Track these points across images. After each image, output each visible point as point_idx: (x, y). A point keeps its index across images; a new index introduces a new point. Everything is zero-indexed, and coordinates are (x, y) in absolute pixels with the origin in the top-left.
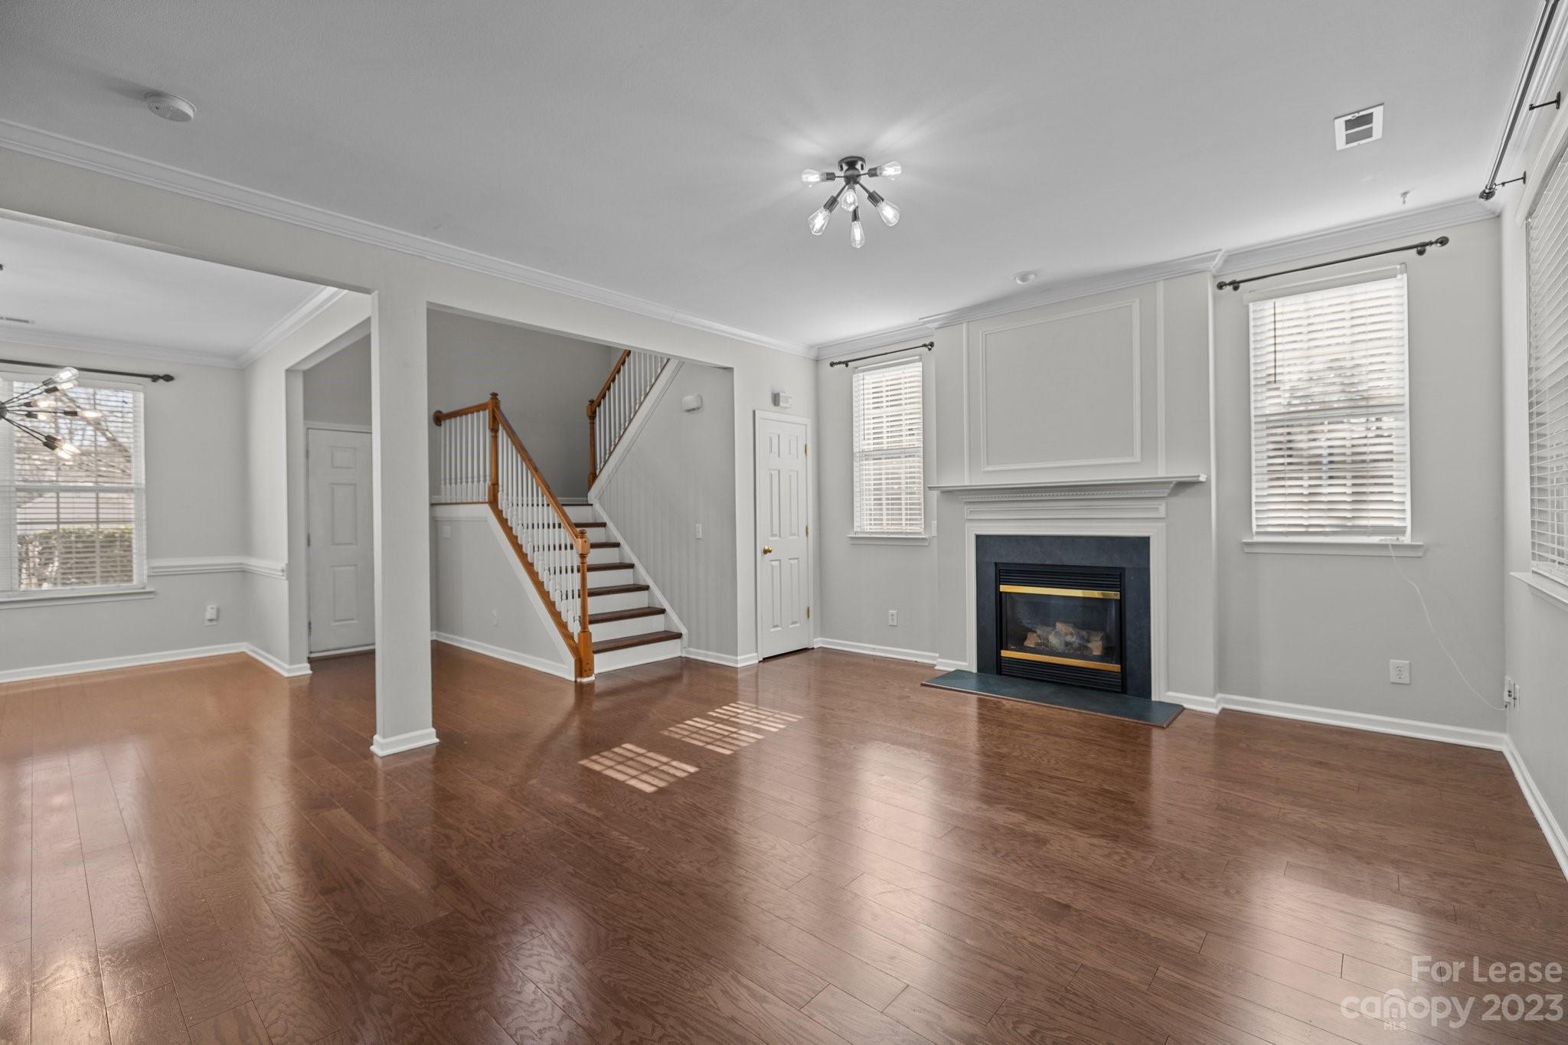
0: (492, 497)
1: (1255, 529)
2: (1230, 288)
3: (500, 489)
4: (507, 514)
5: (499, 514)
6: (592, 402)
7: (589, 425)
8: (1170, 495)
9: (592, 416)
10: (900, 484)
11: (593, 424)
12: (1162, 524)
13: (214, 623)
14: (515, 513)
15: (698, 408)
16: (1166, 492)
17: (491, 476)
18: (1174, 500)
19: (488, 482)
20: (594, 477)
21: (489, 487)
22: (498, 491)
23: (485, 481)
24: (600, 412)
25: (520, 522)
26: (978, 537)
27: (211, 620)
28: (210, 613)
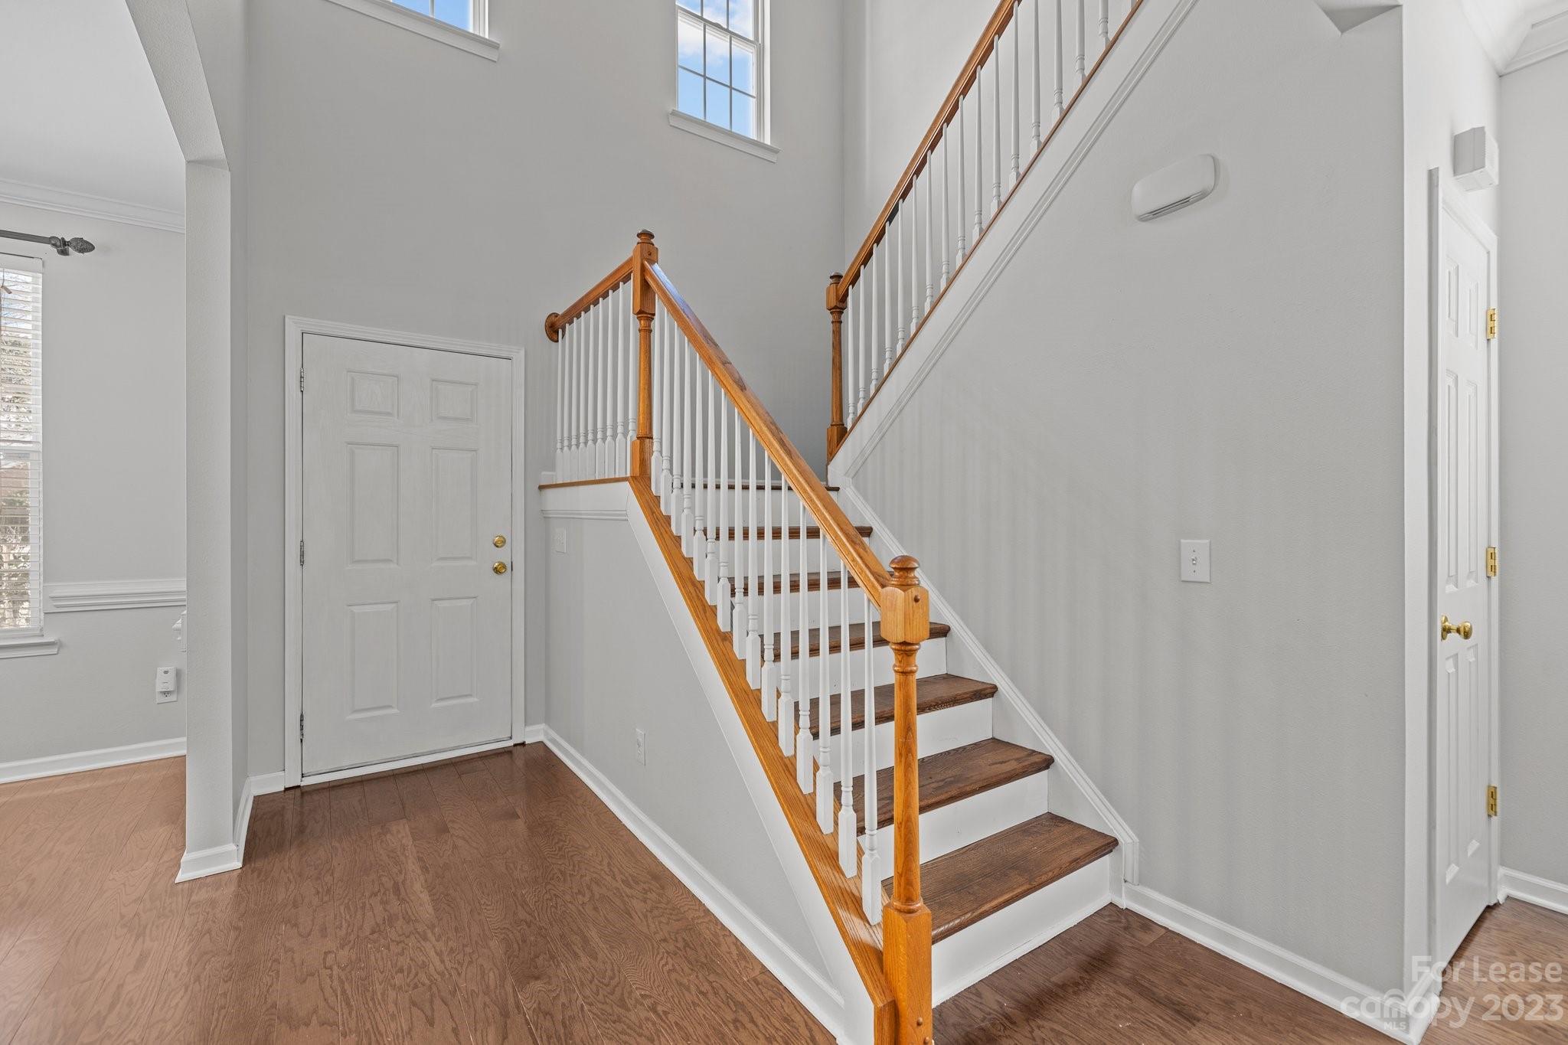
0: (638, 470)
3: (656, 447)
4: (669, 506)
5: (651, 505)
6: (837, 277)
7: (830, 327)
9: (838, 308)
11: (838, 322)
13: (173, 698)
14: (686, 503)
15: (1203, 195)
17: (637, 421)
19: (632, 435)
20: (840, 433)
21: (633, 444)
22: (651, 453)
23: (625, 434)
24: (857, 296)
25: (699, 526)
27: (166, 693)
28: (164, 681)
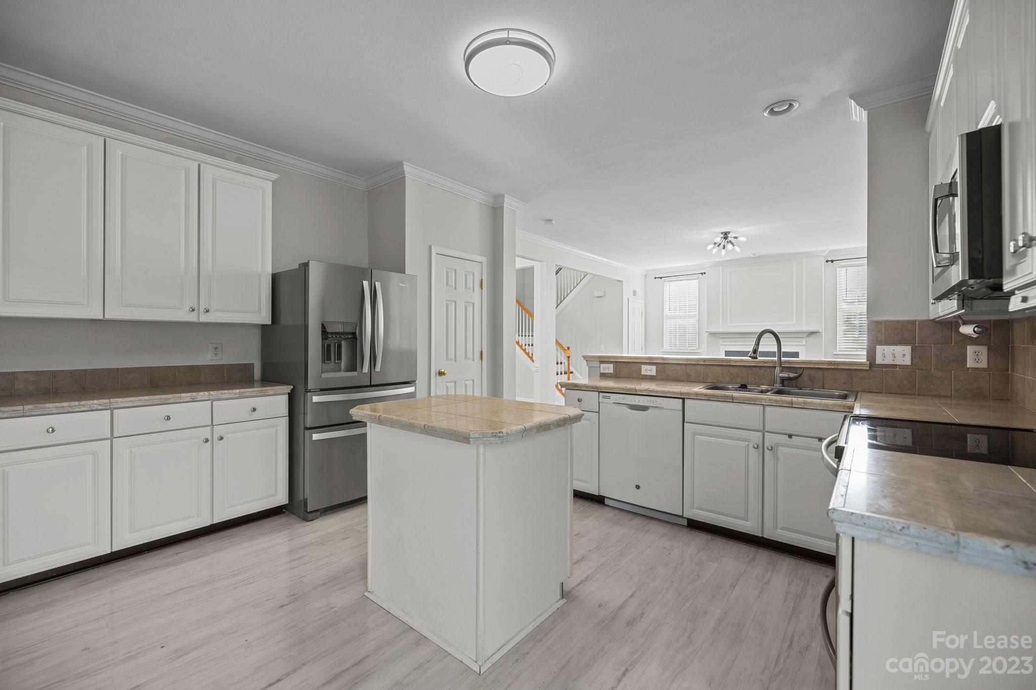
1: (838, 349)
2: (830, 262)
8: (807, 336)
10: (686, 329)
12: (804, 347)
15: (603, 296)
16: (805, 335)
18: (808, 338)
26: (726, 351)
